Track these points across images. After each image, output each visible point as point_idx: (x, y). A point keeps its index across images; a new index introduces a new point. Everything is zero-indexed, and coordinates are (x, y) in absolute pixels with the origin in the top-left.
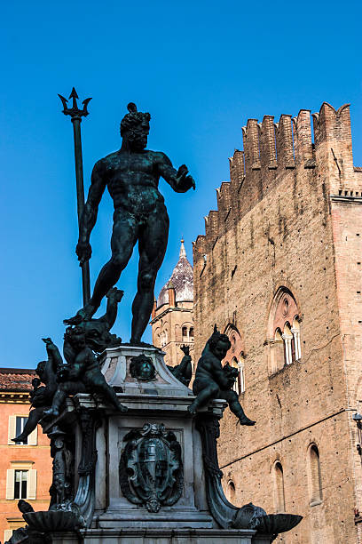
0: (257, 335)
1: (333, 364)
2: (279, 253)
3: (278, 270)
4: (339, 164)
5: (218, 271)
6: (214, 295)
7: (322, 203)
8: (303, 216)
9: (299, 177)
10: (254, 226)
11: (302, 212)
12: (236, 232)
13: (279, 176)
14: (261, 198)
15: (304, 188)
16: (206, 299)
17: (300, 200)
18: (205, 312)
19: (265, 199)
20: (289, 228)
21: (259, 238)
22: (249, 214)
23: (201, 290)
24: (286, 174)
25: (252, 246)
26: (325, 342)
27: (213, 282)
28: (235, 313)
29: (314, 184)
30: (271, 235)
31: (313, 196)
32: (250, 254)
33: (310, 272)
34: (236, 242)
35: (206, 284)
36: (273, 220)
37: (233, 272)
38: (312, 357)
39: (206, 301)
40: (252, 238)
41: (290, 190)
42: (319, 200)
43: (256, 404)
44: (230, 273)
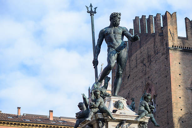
1: (169, 114)
2: (148, 69)
3: (147, 76)
4: (172, 35)
7: (166, 50)
8: (158, 55)
9: (157, 40)
10: (138, 58)
11: (157, 54)
12: (130, 61)
13: (148, 39)
14: (140, 47)
15: (158, 44)
17: (157, 49)
19: (142, 48)
20: (152, 59)
21: (139, 63)
22: (135, 54)
24: (151, 38)
25: (136, 67)
26: (166, 105)
28: (129, 93)
29: (163, 43)
30: (145, 62)
31: (162, 47)
32: (135, 70)
33: (160, 78)
34: (130, 65)
36: (145, 56)
37: (128, 77)
38: (160, 111)
40: (137, 63)
41: (153, 45)
42: (164, 49)
44: (127, 77)
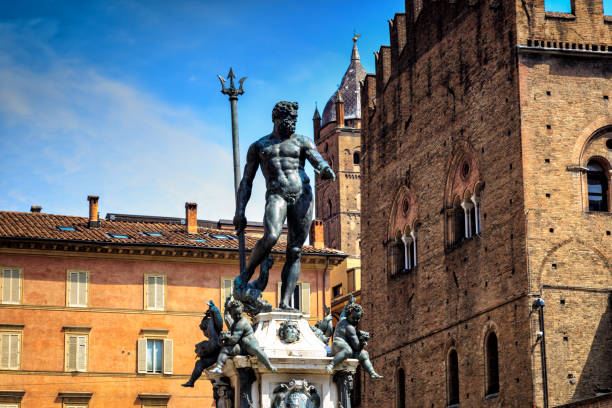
0: (432, 202)
1: (516, 242)
2: (460, 106)
3: (457, 128)
4: (528, 9)
5: (390, 120)
6: (384, 149)
7: (508, 53)
8: (487, 67)
9: (484, 20)
10: (432, 70)
11: (486, 62)
12: (411, 76)
13: (461, 15)
14: (440, 38)
15: (489, 34)
16: (375, 152)
17: (485, 46)
18: (374, 168)
19: (445, 41)
20: (472, 78)
21: (437, 86)
22: (427, 55)
23: (370, 141)
24: (469, 13)
25: (429, 94)
26: (507, 217)
27: (384, 134)
28: (408, 173)
29: (500, 30)
30: (452, 84)
31: (499, 44)
32: (426, 105)
33: (494, 134)
34: (411, 88)
35: (375, 133)
36: (453, 66)
37: (407, 125)
38: (494, 233)
39: (375, 155)
40: (429, 85)
41: (473, 34)
42: (504, 49)
43: (431, 281)
44: (403, 124)
